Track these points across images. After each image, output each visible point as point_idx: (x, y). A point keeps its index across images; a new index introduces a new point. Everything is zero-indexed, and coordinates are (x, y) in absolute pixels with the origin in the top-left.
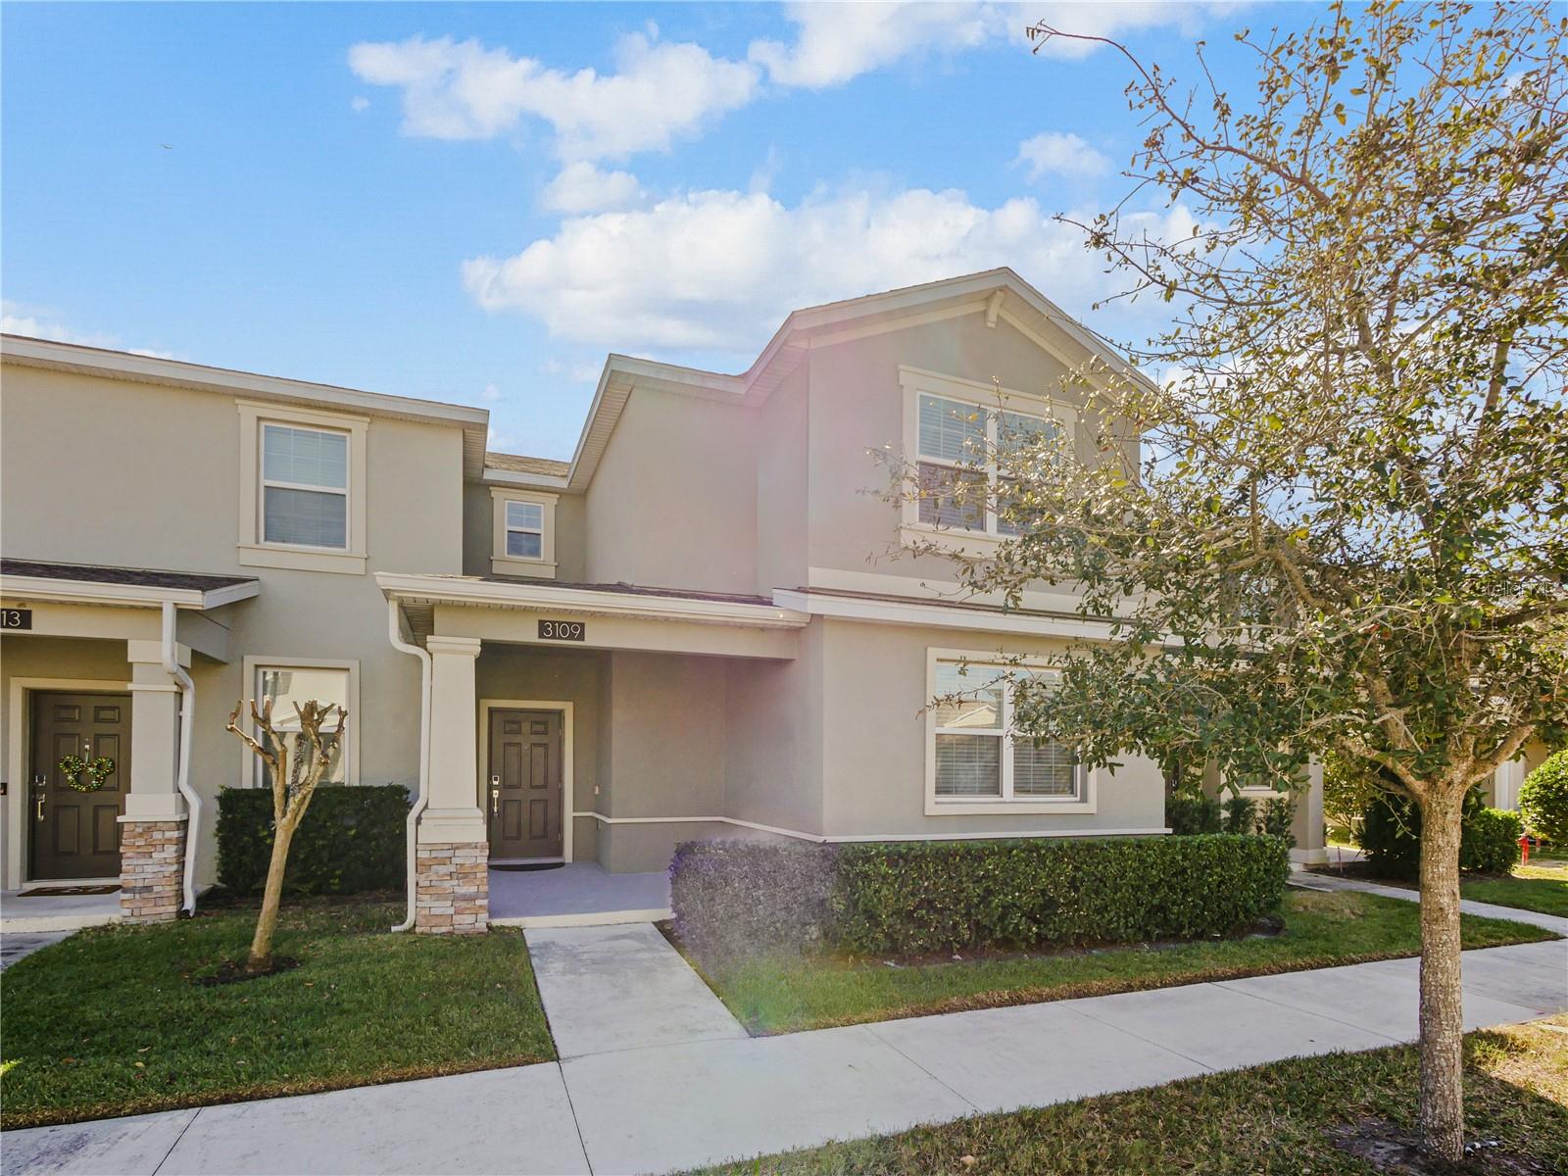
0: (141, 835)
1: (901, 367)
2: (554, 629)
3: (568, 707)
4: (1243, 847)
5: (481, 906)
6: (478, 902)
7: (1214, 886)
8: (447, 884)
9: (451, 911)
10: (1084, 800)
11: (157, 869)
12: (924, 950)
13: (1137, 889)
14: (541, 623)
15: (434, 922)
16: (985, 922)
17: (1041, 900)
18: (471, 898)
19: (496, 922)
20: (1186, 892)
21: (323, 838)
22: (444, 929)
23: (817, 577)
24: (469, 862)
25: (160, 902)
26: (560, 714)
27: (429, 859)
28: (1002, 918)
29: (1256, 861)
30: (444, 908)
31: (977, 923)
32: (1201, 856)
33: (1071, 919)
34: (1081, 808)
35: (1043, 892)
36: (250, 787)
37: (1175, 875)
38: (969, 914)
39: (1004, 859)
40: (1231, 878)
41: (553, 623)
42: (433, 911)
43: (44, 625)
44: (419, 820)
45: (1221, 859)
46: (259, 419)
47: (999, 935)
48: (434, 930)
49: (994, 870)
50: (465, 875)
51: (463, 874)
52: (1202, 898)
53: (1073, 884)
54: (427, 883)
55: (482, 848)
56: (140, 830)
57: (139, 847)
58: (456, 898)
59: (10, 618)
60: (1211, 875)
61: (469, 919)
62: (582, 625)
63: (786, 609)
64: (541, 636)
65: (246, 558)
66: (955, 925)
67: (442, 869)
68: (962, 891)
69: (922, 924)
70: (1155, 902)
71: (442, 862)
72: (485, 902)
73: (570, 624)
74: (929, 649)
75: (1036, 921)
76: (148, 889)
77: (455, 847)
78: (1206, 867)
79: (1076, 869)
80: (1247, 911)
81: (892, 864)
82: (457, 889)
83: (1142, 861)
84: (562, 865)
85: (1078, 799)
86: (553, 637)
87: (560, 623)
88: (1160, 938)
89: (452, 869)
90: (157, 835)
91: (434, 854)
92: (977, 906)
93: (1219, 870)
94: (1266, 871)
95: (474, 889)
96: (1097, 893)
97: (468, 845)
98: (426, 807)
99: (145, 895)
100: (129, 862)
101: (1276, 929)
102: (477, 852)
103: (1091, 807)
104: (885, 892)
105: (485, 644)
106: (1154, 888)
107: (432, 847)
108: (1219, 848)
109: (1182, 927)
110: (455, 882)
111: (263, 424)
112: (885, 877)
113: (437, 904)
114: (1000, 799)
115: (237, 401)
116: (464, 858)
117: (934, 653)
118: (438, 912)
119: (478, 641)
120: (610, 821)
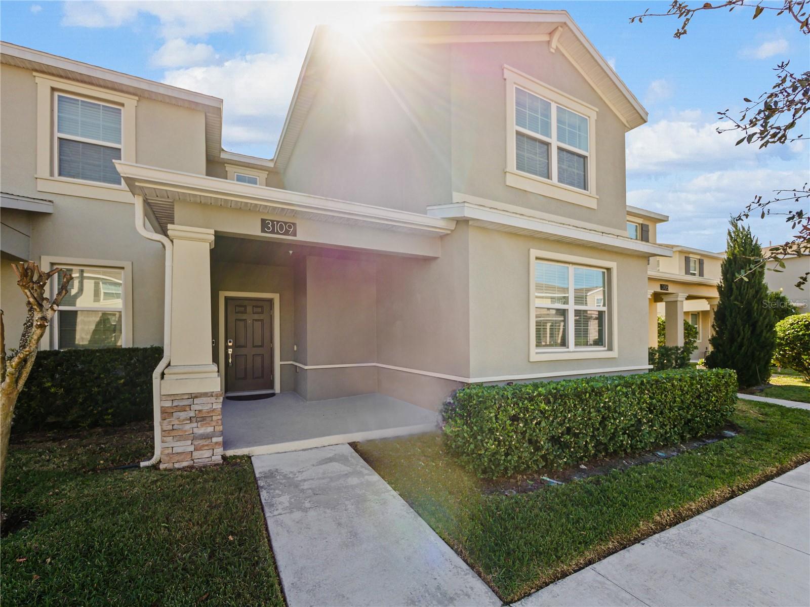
1: (506, 66)
2: (273, 226)
3: (276, 297)
5: (216, 443)
6: (215, 440)
8: (188, 427)
9: (192, 448)
10: (610, 349)
12: (566, 465)
13: (681, 409)
14: (263, 221)
15: (176, 458)
16: (603, 440)
17: (634, 421)
18: (209, 437)
19: (230, 453)
21: (99, 386)
22: (185, 464)
23: (458, 199)
24: (206, 408)
26: (271, 302)
27: (172, 407)
28: (613, 436)
30: (186, 446)
31: (598, 441)
33: (649, 433)
34: (610, 355)
35: (635, 416)
36: (48, 349)
38: (593, 437)
41: (273, 221)
42: (176, 450)
44: (163, 375)
46: (53, 89)
48: (177, 466)
49: (609, 402)
50: (203, 419)
51: (201, 418)
53: (650, 409)
54: (171, 427)
55: (217, 396)
58: (195, 438)
61: (206, 454)
62: (294, 224)
63: (440, 218)
64: (263, 231)
65: (42, 185)
66: (586, 446)
67: (183, 415)
68: (590, 419)
69: (565, 446)
71: (183, 409)
72: (220, 439)
73: (286, 223)
74: (531, 250)
75: (631, 437)
77: (194, 396)
79: (652, 398)
82: (196, 430)
84: (273, 395)
85: (606, 348)
86: (273, 232)
87: (278, 222)
89: (192, 414)
91: (175, 404)
92: (599, 430)
95: (210, 429)
96: (662, 413)
97: (205, 395)
98: (169, 365)
102: (213, 399)
103: (615, 354)
104: (543, 424)
105: (218, 235)
107: (174, 397)
109: (698, 432)
110: (195, 425)
111: (56, 94)
113: (179, 444)
114: (567, 350)
115: (35, 74)
116: (201, 405)
117: (534, 253)
118: (180, 450)
119: (212, 232)
120: (306, 367)
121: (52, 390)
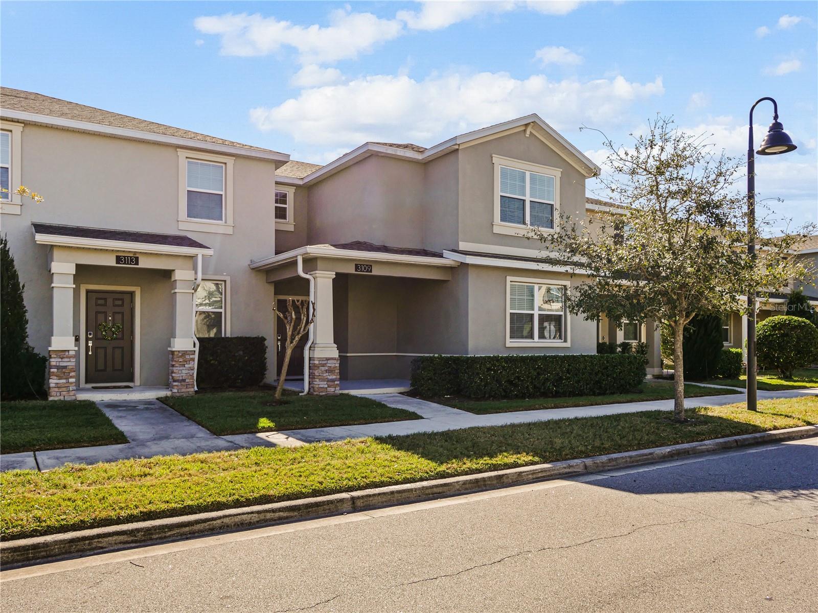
0: (181, 357)
1: (493, 155)
2: (361, 268)
4: (628, 359)
5: (337, 384)
6: (336, 383)
7: (618, 374)
8: (325, 375)
9: (326, 386)
10: (565, 341)
11: (187, 372)
12: (517, 396)
13: (590, 374)
14: (356, 265)
15: (321, 390)
16: (538, 385)
17: (557, 378)
18: (333, 381)
19: (342, 392)
20: (608, 376)
22: (324, 394)
23: (463, 246)
24: (333, 365)
25: (188, 386)
28: (544, 384)
29: (633, 365)
30: (324, 385)
31: (535, 385)
32: (613, 362)
33: (567, 385)
34: (564, 345)
35: (558, 374)
37: (604, 369)
38: (532, 382)
39: (544, 362)
40: (624, 371)
41: (361, 265)
42: (320, 386)
43: (144, 263)
44: (310, 349)
45: (620, 363)
46: (187, 158)
47: (542, 390)
48: (321, 394)
49: (541, 365)
51: (330, 371)
52: (614, 378)
53: (568, 371)
54: (318, 374)
55: (338, 360)
56: (180, 354)
57: (180, 362)
58: (329, 381)
59: (132, 260)
60: (617, 369)
61: (333, 389)
62: (371, 266)
63: (450, 259)
64: (356, 271)
65: (182, 226)
66: (527, 387)
67: (323, 368)
68: (530, 373)
69: (516, 386)
70: (597, 379)
71: (323, 365)
72: (338, 382)
73: (367, 265)
74: (507, 277)
75: (555, 386)
76: (184, 380)
77: (328, 359)
78: (615, 366)
79: (569, 365)
80: (630, 384)
81: (506, 363)
82: (328, 377)
83: (592, 363)
85: (563, 341)
86: (361, 271)
87: (363, 265)
88: (599, 394)
89: (327, 368)
90: (187, 357)
91: (319, 362)
92: (535, 379)
93: (619, 367)
94: (637, 369)
95: (334, 377)
96: (576, 375)
97: (332, 359)
98: (313, 343)
99: (183, 383)
100: (177, 368)
101: (641, 392)
102: (335, 362)
103: (568, 344)
105: (337, 274)
106: (596, 374)
107: (320, 359)
108: (620, 359)
109: (606, 390)
110: (327, 374)
112: (504, 367)
113: (321, 383)
114: (534, 341)
115: (177, 150)
116: (330, 364)
117: (510, 278)
118: (322, 386)
119: (334, 273)
120: (348, 355)
121: (212, 362)
